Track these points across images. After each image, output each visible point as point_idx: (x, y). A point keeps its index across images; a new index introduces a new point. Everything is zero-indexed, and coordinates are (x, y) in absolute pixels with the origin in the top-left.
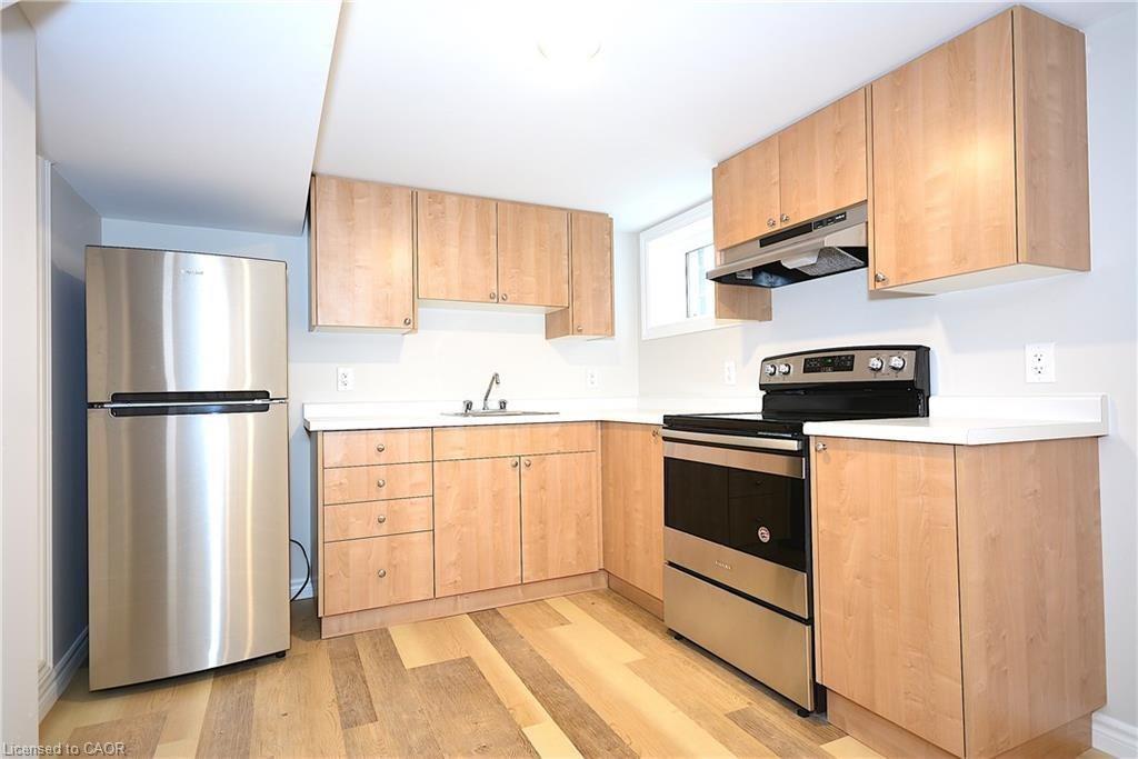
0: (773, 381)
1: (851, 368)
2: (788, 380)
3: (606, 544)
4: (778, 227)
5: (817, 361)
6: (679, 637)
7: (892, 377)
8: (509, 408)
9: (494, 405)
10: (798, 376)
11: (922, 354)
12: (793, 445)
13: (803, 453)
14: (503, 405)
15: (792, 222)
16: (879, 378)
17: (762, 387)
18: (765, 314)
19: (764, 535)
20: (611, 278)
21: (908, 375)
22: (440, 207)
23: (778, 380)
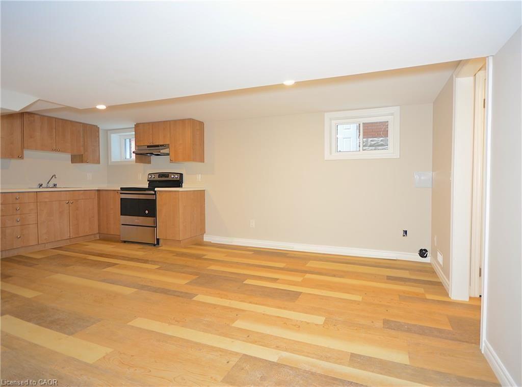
0: (151, 179)
1: (168, 177)
2: (154, 179)
3: (99, 226)
4: (151, 144)
5: (162, 175)
6: (125, 242)
7: (176, 179)
8: (57, 186)
9: (51, 185)
10: (157, 178)
11: (181, 175)
12: (153, 193)
13: (155, 194)
14: (55, 185)
15: (155, 144)
16: (174, 179)
17: (148, 181)
18: (149, 162)
19: (147, 212)
20: (99, 145)
21: (178, 179)
22: (33, 119)
23: (152, 179)
